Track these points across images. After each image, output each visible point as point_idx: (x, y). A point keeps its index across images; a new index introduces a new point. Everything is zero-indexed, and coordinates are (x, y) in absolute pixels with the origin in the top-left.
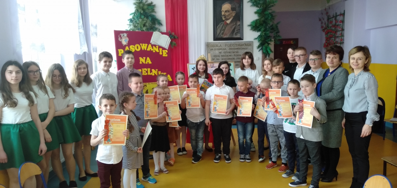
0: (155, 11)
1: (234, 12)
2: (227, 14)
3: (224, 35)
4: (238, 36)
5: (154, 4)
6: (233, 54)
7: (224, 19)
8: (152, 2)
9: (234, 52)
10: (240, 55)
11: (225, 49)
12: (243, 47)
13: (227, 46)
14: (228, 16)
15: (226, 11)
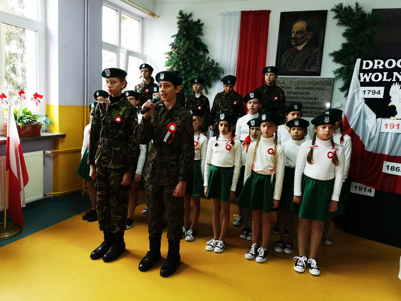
0: (202, 32)
1: (310, 33)
2: (298, 36)
3: (291, 68)
4: (313, 70)
5: (201, 22)
6: (300, 96)
7: (293, 44)
8: (198, 19)
9: (302, 93)
10: (312, 99)
11: (290, 88)
12: (318, 86)
13: (293, 83)
14: (300, 39)
15: (298, 32)
